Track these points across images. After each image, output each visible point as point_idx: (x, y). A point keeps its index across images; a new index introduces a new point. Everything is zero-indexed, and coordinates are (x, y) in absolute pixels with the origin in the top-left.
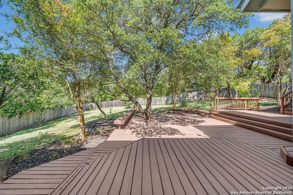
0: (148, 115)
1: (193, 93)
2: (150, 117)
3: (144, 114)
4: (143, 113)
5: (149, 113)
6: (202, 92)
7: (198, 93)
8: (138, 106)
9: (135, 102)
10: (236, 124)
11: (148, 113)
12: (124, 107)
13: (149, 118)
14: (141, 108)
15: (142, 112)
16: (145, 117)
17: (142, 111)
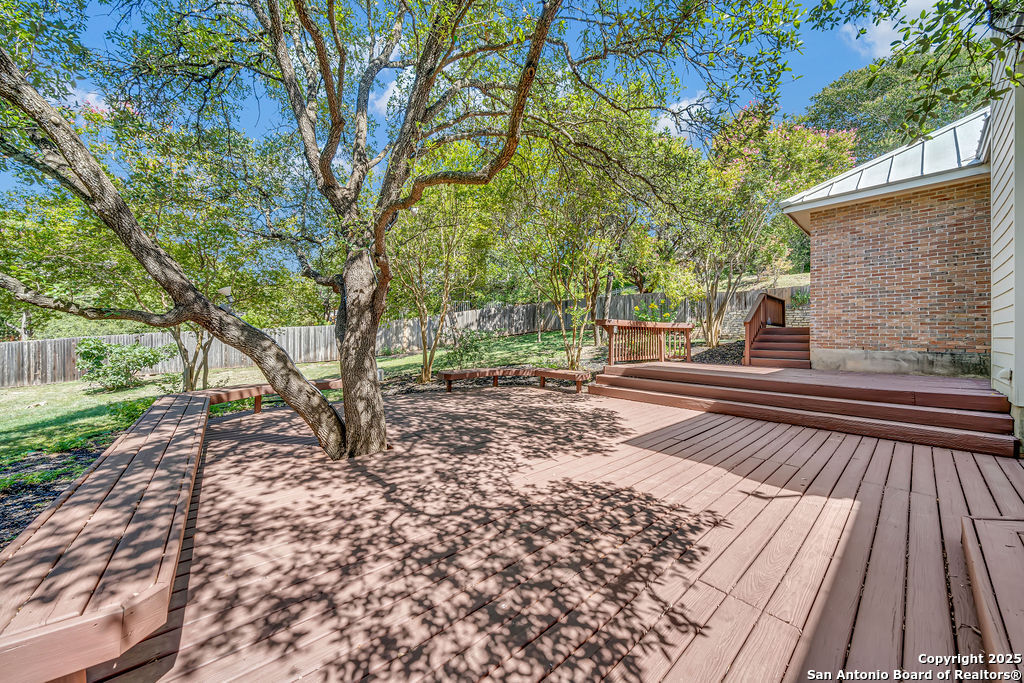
0: (365, 418)
1: (465, 312)
2: (374, 432)
3: (324, 417)
4: (315, 410)
5: (370, 405)
6: (493, 312)
7: (480, 315)
8: (271, 362)
9: (234, 332)
10: (714, 409)
11: (361, 406)
12: (79, 386)
13: (367, 442)
14: (298, 375)
15: (308, 405)
16: (333, 437)
17: (303, 398)
